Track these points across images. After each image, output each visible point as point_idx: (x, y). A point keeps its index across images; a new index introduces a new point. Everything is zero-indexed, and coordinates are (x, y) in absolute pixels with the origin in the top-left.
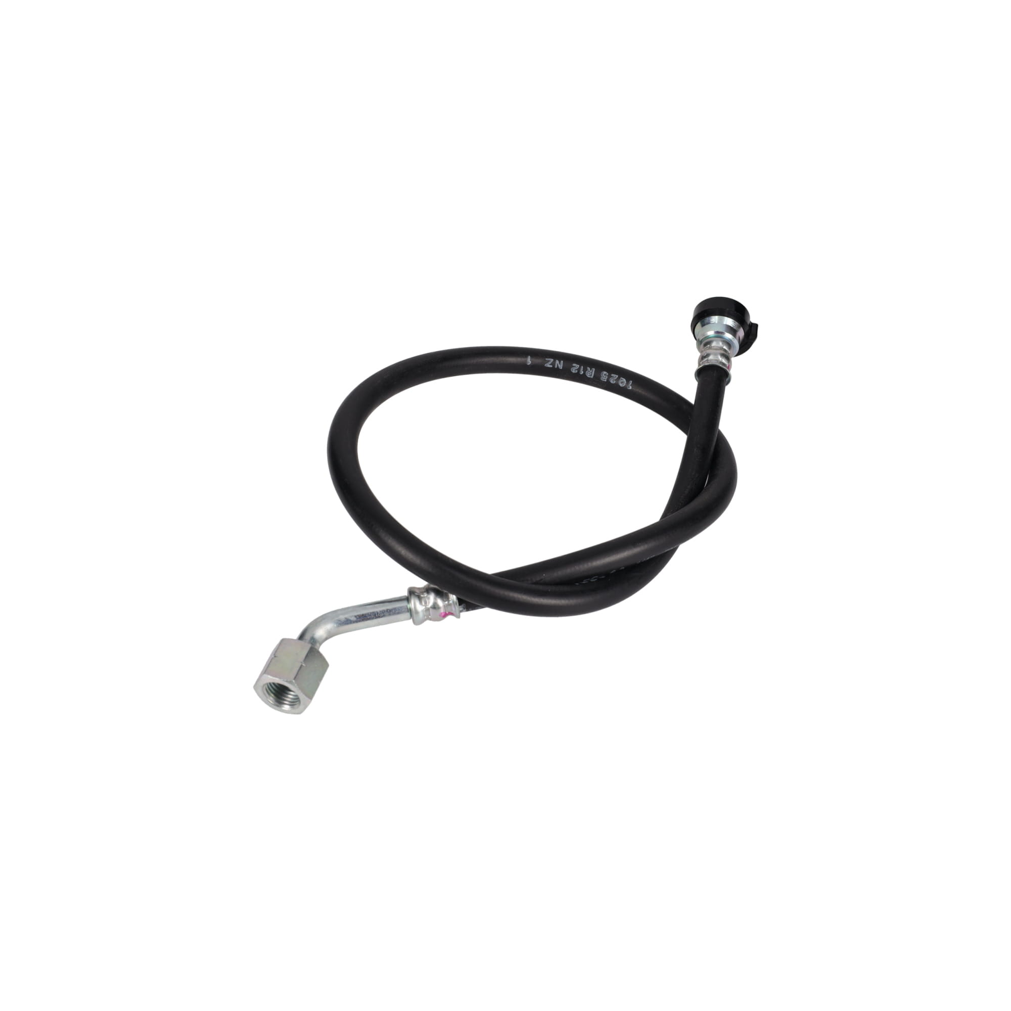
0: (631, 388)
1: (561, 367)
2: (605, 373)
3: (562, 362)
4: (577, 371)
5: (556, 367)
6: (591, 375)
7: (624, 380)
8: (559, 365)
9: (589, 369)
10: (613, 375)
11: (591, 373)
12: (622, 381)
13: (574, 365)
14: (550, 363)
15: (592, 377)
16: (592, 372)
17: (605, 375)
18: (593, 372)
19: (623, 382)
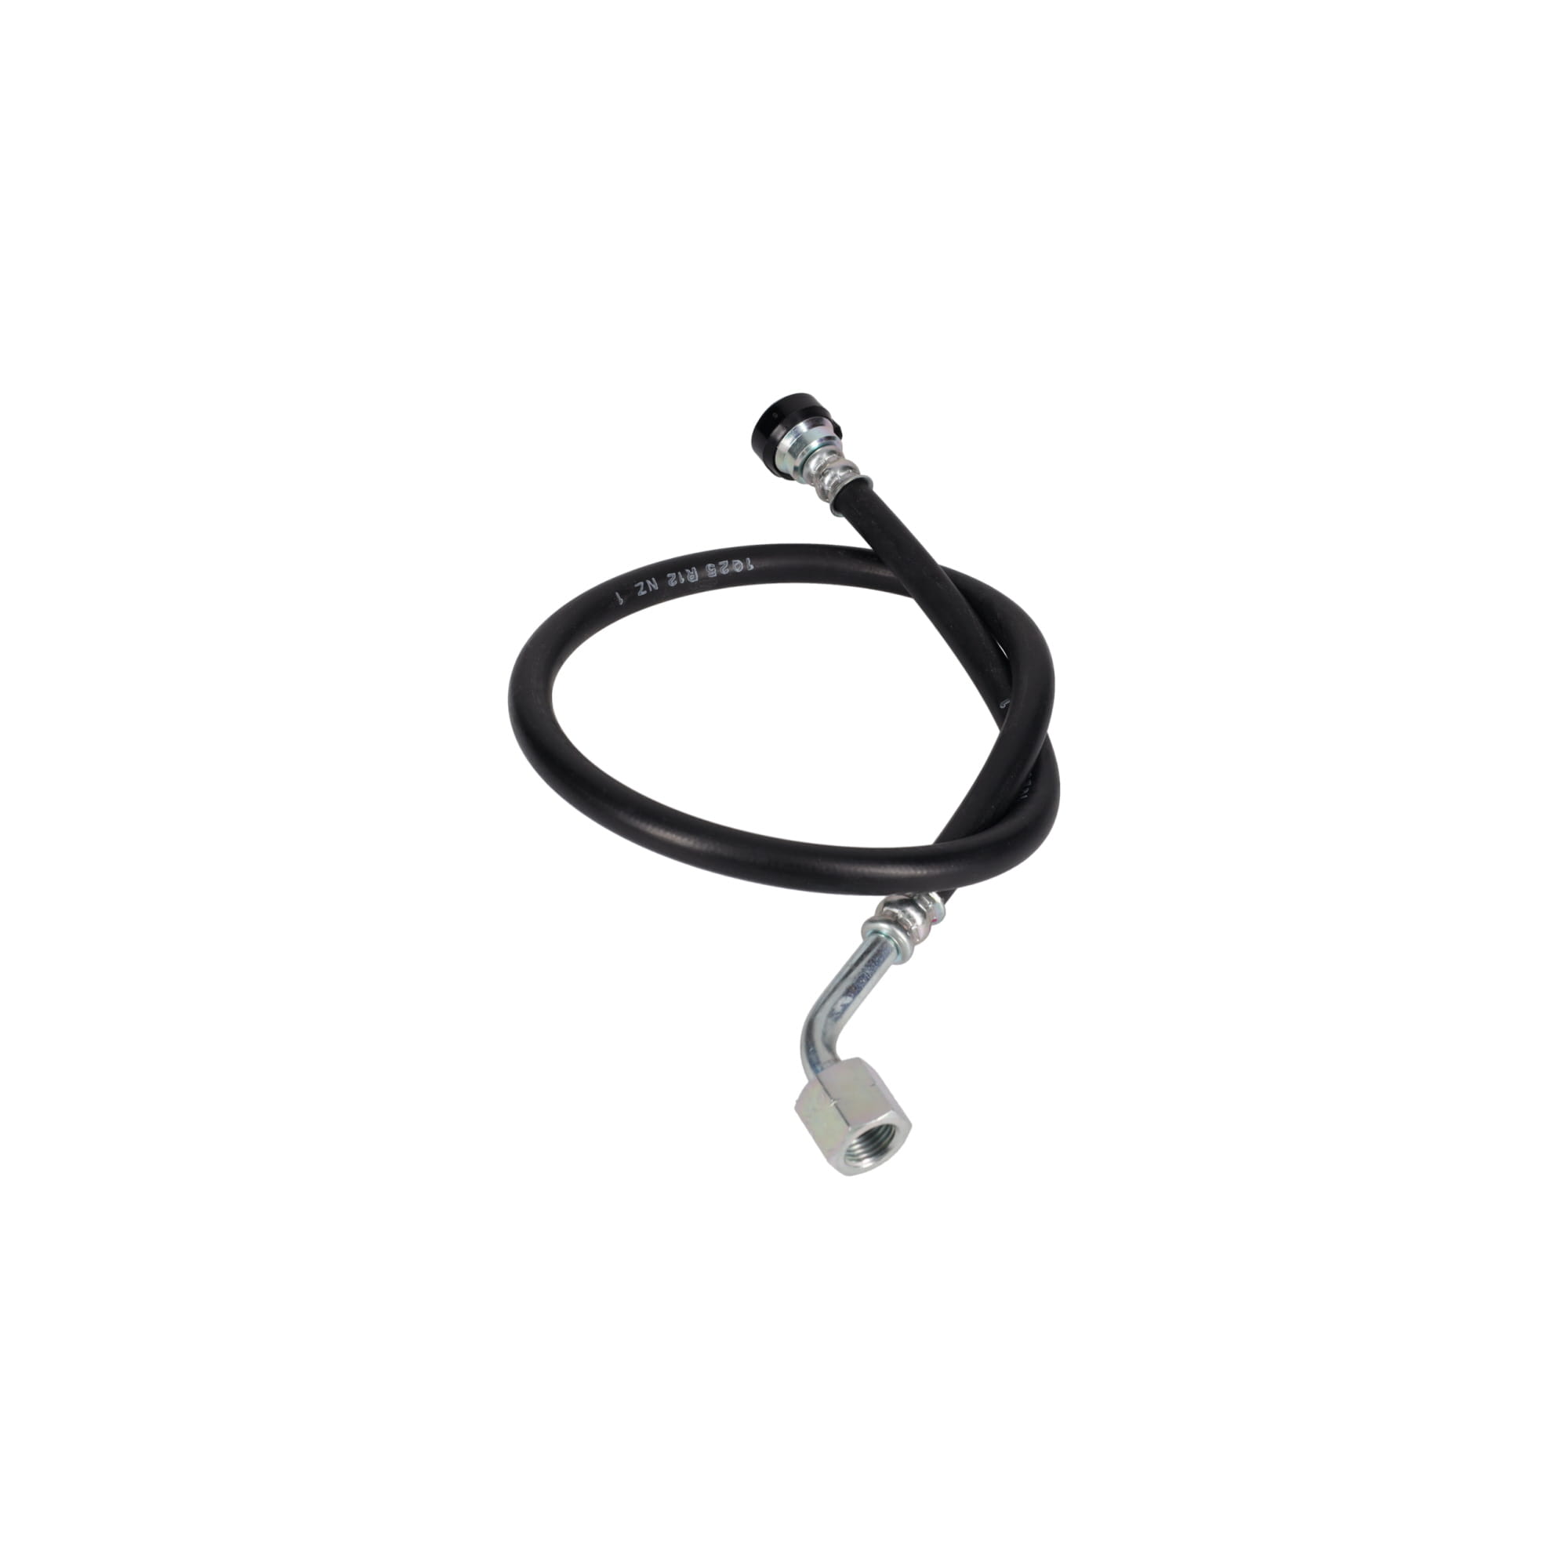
0: (752, 567)
1: (656, 587)
2: (709, 565)
3: (653, 579)
4: (676, 582)
5: (651, 590)
6: (695, 578)
7: (739, 562)
8: (653, 586)
9: (687, 570)
10: (721, 563)
11: (693, 576)
12: (736, 564)
13: (669, 575)
14: (642, 588)
15: (697, 580)
16: (694, 574)
17: (711, 568)
18: (696, 572)
19: (738, 566)
